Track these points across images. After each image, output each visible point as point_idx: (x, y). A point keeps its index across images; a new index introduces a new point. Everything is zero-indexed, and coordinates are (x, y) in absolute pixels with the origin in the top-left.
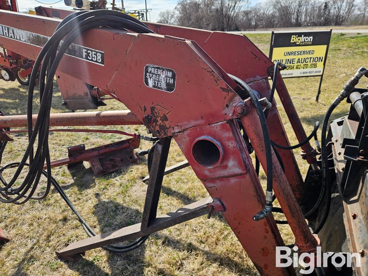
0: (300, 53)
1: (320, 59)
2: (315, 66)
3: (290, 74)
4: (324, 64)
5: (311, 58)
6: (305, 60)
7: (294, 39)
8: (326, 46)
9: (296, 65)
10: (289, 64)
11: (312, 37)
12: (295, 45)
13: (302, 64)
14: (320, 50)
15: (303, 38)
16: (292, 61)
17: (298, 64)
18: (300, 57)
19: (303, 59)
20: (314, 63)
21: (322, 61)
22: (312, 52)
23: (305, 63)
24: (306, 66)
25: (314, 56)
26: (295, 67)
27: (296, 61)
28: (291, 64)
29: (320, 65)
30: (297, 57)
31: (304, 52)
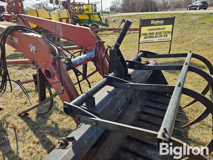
0: (157, 29)
1: (169, 32)
2: (166, 36)
3: (152, 41)
4: (172, 35)
5: (163, 32)
6: (160, 33)
7: (152, 22)
8: (172, 25)
9: (155, 35)
10: (151, 35)
11: (163, 21)
12: (154, 25)
13: (159, 35)
14: (169, 28)
15: (158, 22)
16: (153, 34)
17: (156, 35)
18: (157, 31)
19: (159, 33)
20: (166, 34)
21: (170, 33)
22: (164, 29)
23: (160, 35)
24: (161, 36)
25: (165, 30)
26: (154, 37)
27: (155, 33)
28: (152, 35)
29: (169, 36)
30: (155, 32)
31: (159, 29)
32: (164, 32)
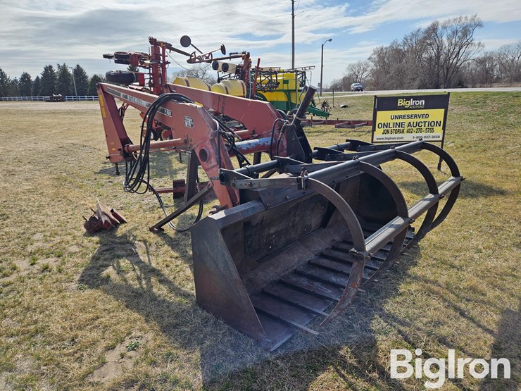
0: (410, 117)
1: (437, 123)
2: (432, 131)
3: (399, 138)
4: (444, 129)
5: (425, 122)
6: (418, 124)
7: (400, 103)
8: (443, 110)
9: (406, 129)
10: (398, 128)
11: (423, 101)
12: (403, 108)
13: (415, 129)
14: (437, 114)
15: (412, 102)
16: (402, 124)
17: (409, 127)
18: (411, 121)
19: (415, 123)
20: (430, 127)
21: (440, 125)
22: (427, 116)
23: (417, 127)
24: (421, 131)
25: (429, 119)
26: (405, 131)
27: (406, 124)
28: (400, 128)
29: (438, 131)
30: (407, 121)
31: (416, 116)
32: (427, 123)
